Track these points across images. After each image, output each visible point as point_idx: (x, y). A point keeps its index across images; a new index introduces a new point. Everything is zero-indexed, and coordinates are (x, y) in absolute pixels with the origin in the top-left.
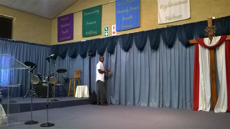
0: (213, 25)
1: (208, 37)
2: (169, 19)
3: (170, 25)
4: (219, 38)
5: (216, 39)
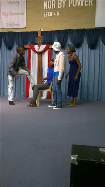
0: (41, 36)
1: (37, 44)
2: (10, 25)
3: (10, 31)
5: (43, 47)
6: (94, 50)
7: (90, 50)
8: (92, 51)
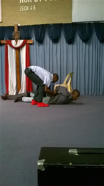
0: (18, 31)
1: (14, 40)
4: (22, 41)
5: (20, 42)
6: (72, 45)
7: (67, 45)
8: (69, 46)
